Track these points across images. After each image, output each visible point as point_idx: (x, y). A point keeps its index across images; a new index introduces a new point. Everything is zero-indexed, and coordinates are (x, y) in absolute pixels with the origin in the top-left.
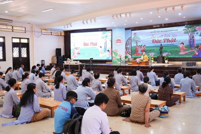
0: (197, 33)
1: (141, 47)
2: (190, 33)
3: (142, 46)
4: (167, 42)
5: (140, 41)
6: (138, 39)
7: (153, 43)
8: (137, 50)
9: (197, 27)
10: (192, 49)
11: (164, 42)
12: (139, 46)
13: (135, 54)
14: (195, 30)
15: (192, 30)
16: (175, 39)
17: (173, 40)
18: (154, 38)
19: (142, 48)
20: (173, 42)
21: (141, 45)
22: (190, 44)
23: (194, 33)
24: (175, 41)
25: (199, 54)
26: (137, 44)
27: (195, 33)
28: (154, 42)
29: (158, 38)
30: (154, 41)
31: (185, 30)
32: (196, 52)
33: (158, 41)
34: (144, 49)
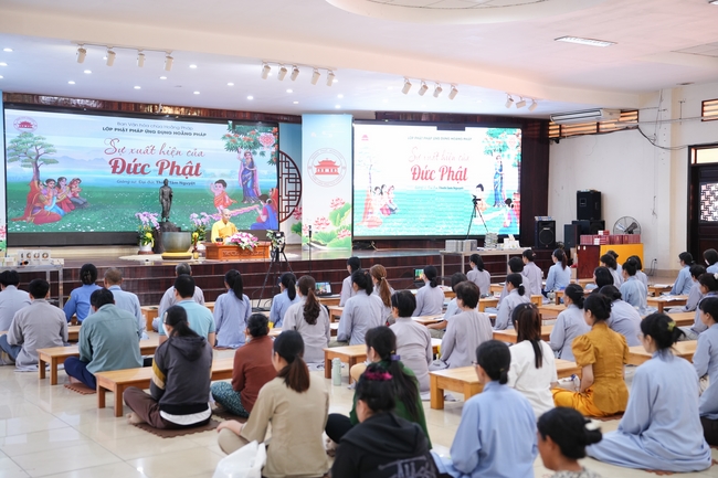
0: (262, 154)
1: (59, 186)
2: (243, 151)
3: (62, 183)
4: (171, 173)
5: (54, 162)
6: (41, 152)
7: (114, 172)
8: (38, 200)
9: (262, 134)
10: (249, 204)
11: (160, 173)
12: (48, 181)
13: (26, 215)
14: (256, 144)
15: (249, 141)
16: (198, 165)
17: (191, 168)
18: (117, 155)
19: (66, 193)
20: (190, 173)
21: (60, 179)
22: (245, 186)
23: (255, 153)
24: (196, 174)
25: (268, 218)
26: (37, 171)
27: (258, 151)
28: (118, 170)
29: (135, 156)
30: (120, 164)
31: (228, 140)
32: (260, 212)
33: (136, 166)
34: (74, 196)
